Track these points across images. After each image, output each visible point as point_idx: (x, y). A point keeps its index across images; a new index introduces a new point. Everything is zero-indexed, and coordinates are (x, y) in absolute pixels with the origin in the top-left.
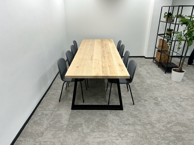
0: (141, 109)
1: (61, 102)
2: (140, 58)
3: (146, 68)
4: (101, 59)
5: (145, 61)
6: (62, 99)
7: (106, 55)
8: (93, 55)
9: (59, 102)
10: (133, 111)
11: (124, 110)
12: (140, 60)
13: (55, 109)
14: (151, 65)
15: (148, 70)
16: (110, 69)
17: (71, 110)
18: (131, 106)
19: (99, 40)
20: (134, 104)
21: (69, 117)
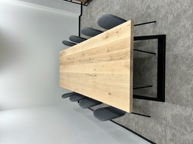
0: (163, 12)
1: (150, 115)
2: (81, 22)
3: (96, 13)
4: (94, 64)
5: (85, 15)
6: (145, 113)
7: (87, 57)
8: (86, 74)
9: (150, 117)
10: (167, 22)
11: (165, 34)
12: (85, 21)
13: (163, 124)
14: (91, 8)
15: (98, 11)
16: (115, 50)
17: (165, 103)
18: (159, 25)
19: (61, 67)
20: (155, 22)
21: (178, 106)
